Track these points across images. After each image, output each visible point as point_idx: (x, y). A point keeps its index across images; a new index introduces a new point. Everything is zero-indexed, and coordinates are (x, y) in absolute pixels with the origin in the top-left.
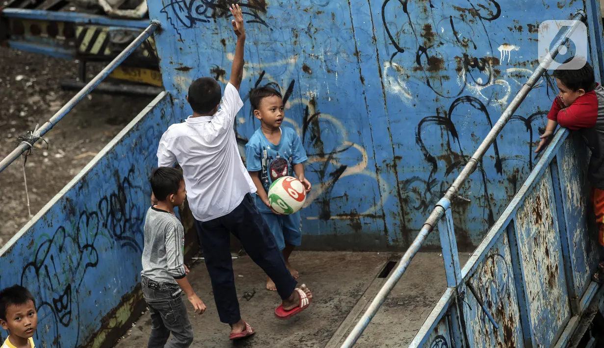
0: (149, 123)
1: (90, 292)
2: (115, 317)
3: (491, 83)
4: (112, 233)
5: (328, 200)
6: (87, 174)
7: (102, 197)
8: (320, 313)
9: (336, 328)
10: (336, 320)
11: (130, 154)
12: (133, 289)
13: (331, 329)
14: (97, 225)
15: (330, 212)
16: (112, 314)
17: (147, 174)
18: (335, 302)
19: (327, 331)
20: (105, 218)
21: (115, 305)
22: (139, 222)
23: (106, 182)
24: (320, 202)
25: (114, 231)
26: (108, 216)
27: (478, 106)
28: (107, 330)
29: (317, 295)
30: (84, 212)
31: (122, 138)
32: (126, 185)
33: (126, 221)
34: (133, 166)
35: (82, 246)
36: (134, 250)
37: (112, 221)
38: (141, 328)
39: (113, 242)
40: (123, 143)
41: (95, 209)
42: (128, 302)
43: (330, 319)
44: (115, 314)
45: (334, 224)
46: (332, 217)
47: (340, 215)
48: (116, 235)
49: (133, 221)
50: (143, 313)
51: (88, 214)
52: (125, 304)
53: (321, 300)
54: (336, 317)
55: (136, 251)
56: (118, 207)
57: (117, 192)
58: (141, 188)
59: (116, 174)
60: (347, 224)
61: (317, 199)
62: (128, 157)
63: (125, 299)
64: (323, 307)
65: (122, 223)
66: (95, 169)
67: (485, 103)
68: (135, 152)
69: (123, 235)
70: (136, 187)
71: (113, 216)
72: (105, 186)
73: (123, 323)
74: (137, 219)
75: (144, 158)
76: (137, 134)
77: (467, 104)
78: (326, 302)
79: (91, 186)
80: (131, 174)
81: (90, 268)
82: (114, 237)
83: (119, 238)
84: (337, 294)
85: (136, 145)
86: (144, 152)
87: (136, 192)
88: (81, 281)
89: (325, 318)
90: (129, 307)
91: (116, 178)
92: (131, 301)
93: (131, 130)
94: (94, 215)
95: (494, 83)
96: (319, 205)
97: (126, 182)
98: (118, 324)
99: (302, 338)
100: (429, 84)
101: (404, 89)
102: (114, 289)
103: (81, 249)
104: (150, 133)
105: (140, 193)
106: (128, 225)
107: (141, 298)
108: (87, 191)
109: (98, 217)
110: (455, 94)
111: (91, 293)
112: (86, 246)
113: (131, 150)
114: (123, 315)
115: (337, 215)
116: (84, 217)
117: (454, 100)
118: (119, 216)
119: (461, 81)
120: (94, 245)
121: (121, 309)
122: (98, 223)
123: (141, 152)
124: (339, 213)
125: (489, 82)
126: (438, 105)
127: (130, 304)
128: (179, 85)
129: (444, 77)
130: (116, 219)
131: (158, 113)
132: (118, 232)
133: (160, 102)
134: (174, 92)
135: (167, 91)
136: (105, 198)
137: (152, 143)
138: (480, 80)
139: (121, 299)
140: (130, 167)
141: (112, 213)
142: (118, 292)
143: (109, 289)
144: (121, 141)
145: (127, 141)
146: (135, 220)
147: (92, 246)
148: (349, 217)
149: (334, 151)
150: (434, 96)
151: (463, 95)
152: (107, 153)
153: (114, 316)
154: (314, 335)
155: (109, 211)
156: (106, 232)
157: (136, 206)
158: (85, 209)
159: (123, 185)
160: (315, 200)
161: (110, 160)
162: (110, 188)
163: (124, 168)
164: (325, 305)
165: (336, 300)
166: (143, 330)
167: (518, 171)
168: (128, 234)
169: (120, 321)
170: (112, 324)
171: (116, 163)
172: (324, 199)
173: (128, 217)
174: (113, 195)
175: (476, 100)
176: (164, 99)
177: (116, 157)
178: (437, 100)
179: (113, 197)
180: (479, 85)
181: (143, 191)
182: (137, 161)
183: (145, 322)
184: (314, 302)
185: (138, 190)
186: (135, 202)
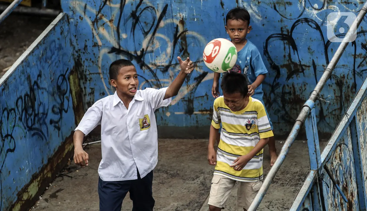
0: (52, 38)
1: (9, 172)
2: (28, 192)
3: (325, 8)
4: (25, 125)
5: (192, 99)
6: (8, 78)
7: (18, 96)
8: (189, 188)
9: (204, 200)
10: (203, 194)
11: (39, 63)
12: (40, 169)
13: (200, 201)
14: (14, 119)
15: (193, 108)
16: (25, 189)
17: (51, 78)
18: (201, 180)
19: (197, 203)
20: (21, 113)
21: (27, 182)
22: (45, 116)
23: (21, 85)
24: (185, 101)
25: (27, 123)
26: (22, 112)
27: (314, 26)
28: (21, 202)
29: (186, 173)
30: (6, 109)
31: (33, 50)
32: (35, 87)
33: (36, 115)
34: (40, 72)
35: (4, 135)
36: (41, 139)
37: (26, 116)
38: (46, 200)
39: (26, 133)
40: (34, 54)
41: (13, 106)
42: (36, 180)
43: (198, 193)
44: (27, 189)
45: (197, 117)
46: (195, 112)
47: (202, 111)
48: (28, 127)
49: (40, 116)
50: (47, 188)
51: (8, 110)
52: (34, 181)
53: (190, 178)
54: (203, 192)
55: (43, 139)
56: (30, 104)
57: (29, 93)
58: (46, 89)
59: (29, 78)
60: (207, 118)
61: (184, 98)
62: (37, 65)
63: (34, 177)
64: (192, 184)
65: (32, 117)
66: (14, 74)
67: (319, 24)
68: (42, 61)
69: (33, 127)
70: (43, 88)
71: (26, 112)
72: (21, 88)
73: (33, 196)
74: (43, 114)
75: (48, 65)
76: (43, 46)
77: (305, 24)
78: (194, 180)
79: (10, 89)
80: (39, 78)
81: (9, 153)
82: (27, 129)
83: (30, 129)
84: (202, 173)
85: (43, 55)
86: (48, 61)
87: (43, 93)
88: (4, 163)
89: (194, 192)
90: (37, 183)
91: (29, 82)
92: (39, 179)
93: (39, 44)
94: (13, 111)
95: (327, 8)
96: (185, 103)
97: (35, 84)
98: (29, 197)
99: (177, 208)
100: (275, 9)
101: (255, 12)
102: (27, 170)
103: (3, 138)
104: (53, 46)
105: (45, 94)
106: (36, 119)
107: (45, 176)
108: (7, 92)
109: (15, 113)
110: (295, 17)
111: (11, 173)
112: (7, 136)
113: (39, 59)
114: (33, 190)
115: (199, 111)
116: (6, 113)
117: (295, 21)
118: (30, 111)
119: (301, 6)
120: (13, 135)
121: (32, 185)
122: (15, 118)
123: (46, 61)
124: (200, 109)
125: (323, 7)
126: (283, 24)
127: (38, 181)
128: (74, 8)
129: (287, 3)
130: (28, 114)
131: (58, 29)
132: (30, 125)
133: (60, 21)
134: (70, 13)
135: (65, 12)
136: (21, 97)
137: (54, 54)
138: (316, 6)
139: (31, 177)
140: (38, 73)
141: (25, 109)
142: (30, 171)
143: (23, 169)
144: (32, 52)
145: (36, 52)
146: (42, 115)
147: (11, 136)
148: (208, 112)
149: (198, 61)
150: (279, 17)
151: (302, 17)
152: (22, 62)
153: (26, 191)
154: (187, 205)
155: (23, 107)
156: (21, 124)
157: (42, 103)
158: (6, 107)
159: (34, 87)
160: (181, 99)
161: (24, 67)
162: (24, 89)
163: (34, 73)
164: (193, 182)
165: (201, 178)
166: (49, 202)
167: (344, 77)
168: (37, 126)
169: (31, 195)
170: (25, 197)
171: (28, 70)
172: (189, 98)
173: (37, 112)
174: (26, 95)
175: (312, 21)
176: (63, 18)
177: (28, 65)
178: (281, 21)
179: (26, 97)
180: (315, 9)
181: (48, 92)
182: (43, 68)
183: (49, 196)
184: (184, 179)
185: (44, 91)
186: (41, 101)
